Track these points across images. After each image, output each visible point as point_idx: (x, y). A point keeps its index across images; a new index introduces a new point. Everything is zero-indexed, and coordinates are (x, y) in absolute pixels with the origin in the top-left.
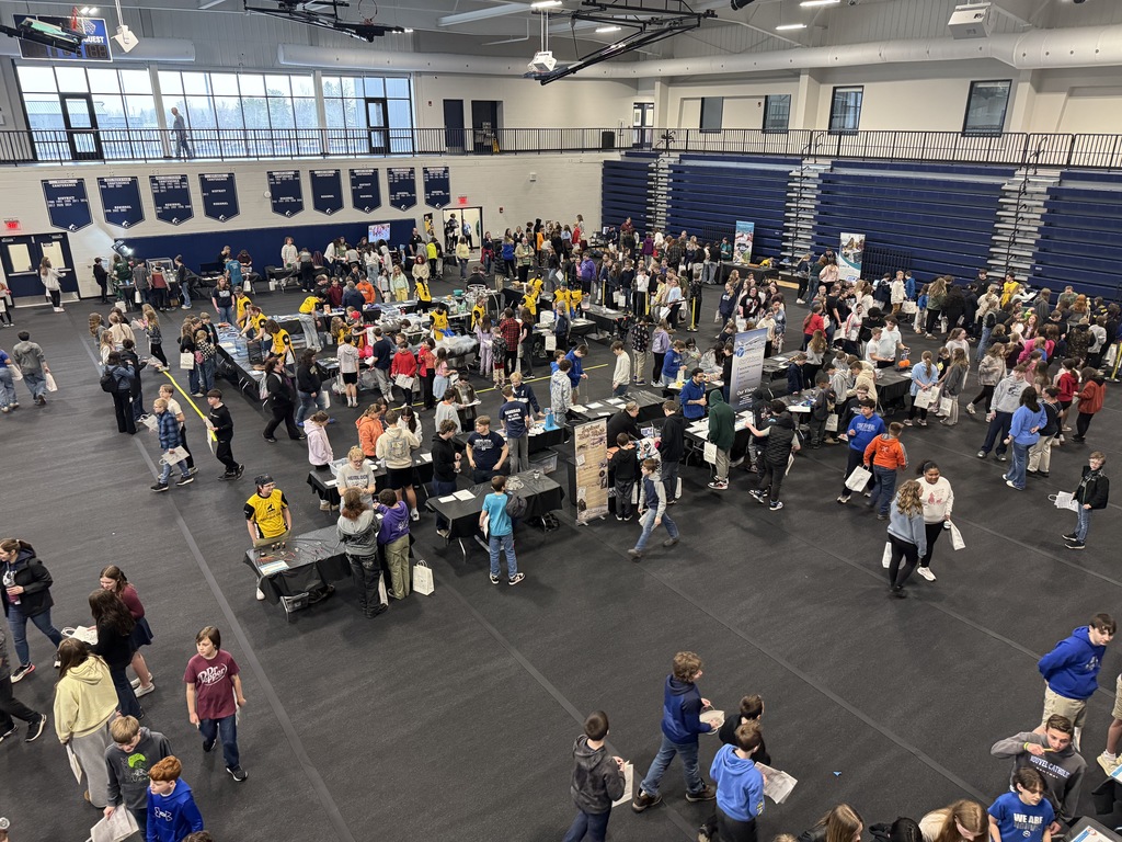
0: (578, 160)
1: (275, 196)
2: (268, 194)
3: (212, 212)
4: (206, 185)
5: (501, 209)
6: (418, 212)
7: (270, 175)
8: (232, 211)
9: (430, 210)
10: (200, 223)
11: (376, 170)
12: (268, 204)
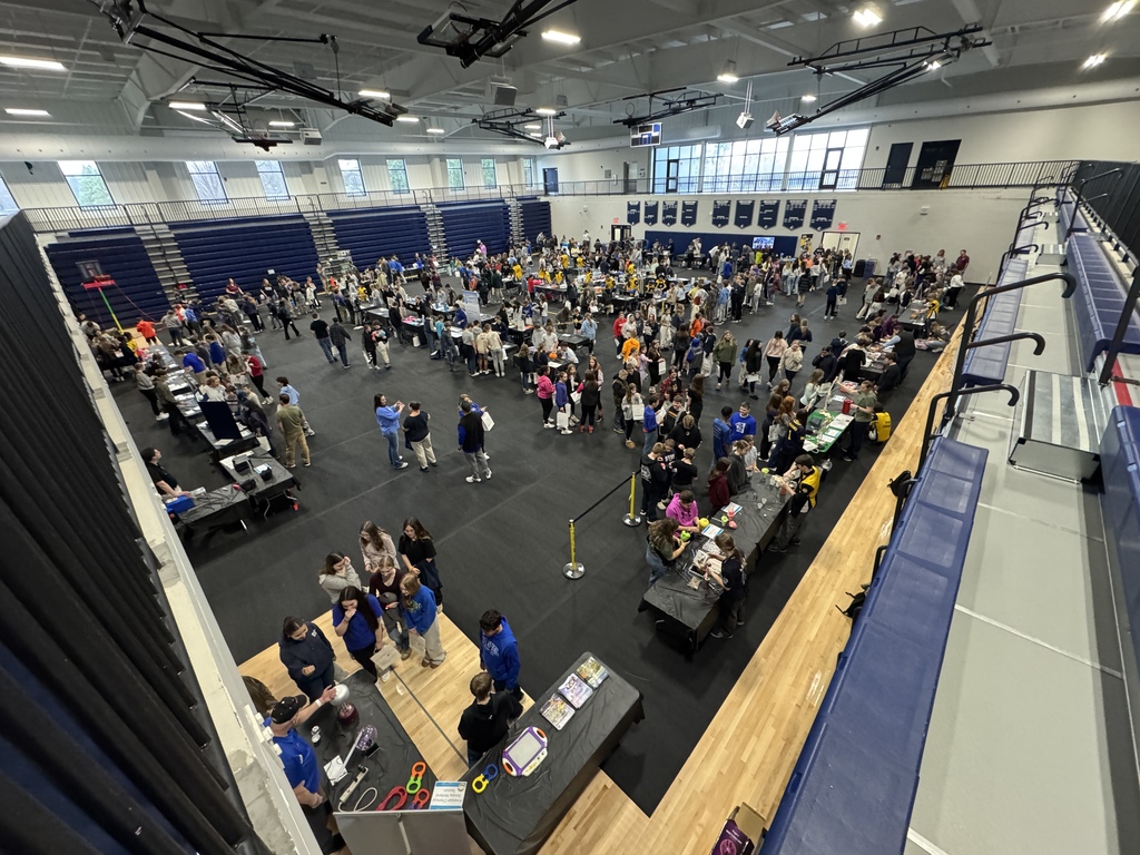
1: (715, 215)
2: (711, 213)
3: (684, 222)
4: (685, 207)
5: (879, 237)
7: (715, 203)
8: (692, 222)
9: (812, 231)
10: (679, 227)
11: (779, 201)
12: (711, 219)
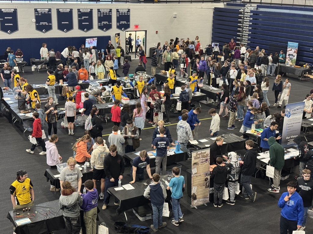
0: (200, 7)
1: (38, 21)
2: (34, 20)
3: (4, 29)
5: (157, 32)
6: (112, 32)
7: (36, 10)
9: (118, 31)
11: (91, 10)
12: (34, 26)
